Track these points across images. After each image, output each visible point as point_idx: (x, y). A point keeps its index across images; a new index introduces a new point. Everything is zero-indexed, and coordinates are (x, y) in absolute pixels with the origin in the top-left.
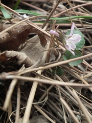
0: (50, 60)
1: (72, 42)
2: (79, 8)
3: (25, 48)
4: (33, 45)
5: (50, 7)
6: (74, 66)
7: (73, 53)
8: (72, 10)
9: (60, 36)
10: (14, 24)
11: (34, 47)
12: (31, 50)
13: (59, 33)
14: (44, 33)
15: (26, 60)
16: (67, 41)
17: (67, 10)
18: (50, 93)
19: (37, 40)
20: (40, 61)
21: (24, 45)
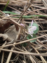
0: (20, 39)
1: (32, 30)
2: (37, 11)
3: (8, 31)
4: (12, 30)
5: (22, 10)
6: (32, 42)
7: (32, 36)
8: (33, 12)
9: (25, 27)
10: (3, 18)
11: (12, 31)
12: (11, 33)
13: (25, 25)
14: (17, 25)
15: (7, 39)
16: (29, 30)
17: (31, 12)
18: (20, 55)
19: (14, 27)
20: (14, 40)
21: (7, 30)
